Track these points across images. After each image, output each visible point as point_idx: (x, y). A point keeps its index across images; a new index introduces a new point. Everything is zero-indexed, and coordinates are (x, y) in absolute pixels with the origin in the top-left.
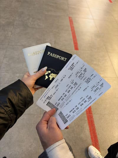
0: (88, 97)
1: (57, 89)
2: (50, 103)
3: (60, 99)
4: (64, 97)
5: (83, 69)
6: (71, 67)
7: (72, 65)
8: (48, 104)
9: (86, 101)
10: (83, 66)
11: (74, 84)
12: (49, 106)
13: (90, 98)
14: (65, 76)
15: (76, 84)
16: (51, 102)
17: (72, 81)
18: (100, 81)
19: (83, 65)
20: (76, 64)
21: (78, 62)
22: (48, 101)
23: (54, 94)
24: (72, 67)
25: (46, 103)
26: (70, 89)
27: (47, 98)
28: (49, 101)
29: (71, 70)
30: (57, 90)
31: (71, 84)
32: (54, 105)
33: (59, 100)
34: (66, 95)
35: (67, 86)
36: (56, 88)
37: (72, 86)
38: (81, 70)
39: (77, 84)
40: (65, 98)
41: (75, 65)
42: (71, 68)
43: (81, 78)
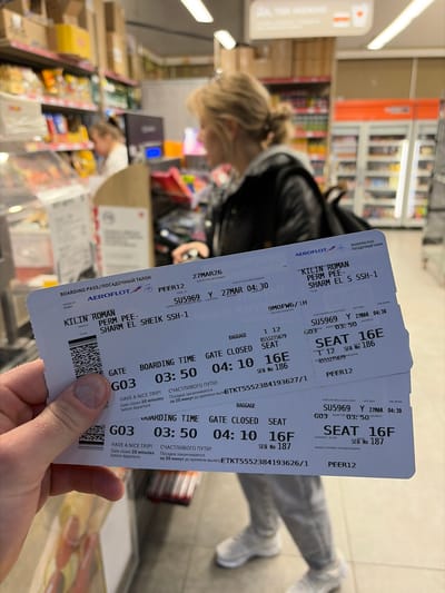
0: (277, 429)
1: (180, 309)
2: (93, 347)
3: (151, 366)
4: (178, 375)
5: (365, 325)
6: (321, 268)
7: (329, 266)
8: (83, 344)
9: (253, 436)
10: (376, 313)
11: (271, 352)
12: (77, 359)
13: (284, 439)
14: (265, 286)
15: (281, 360)
16: (100, 348)
17: (271, 333)
18: (391, 410)
19: (379, 308)
20: (354, 277)
21: (367, 276)
22: (92, 328)
23: (150, 321)
24: (326, 271)
25: (76, 332)
26: (233, 360)
27: (103, 314)
28: (98, 333)
29: (312, 285)
30: (177, 316)
31: (257, 345)
32: (105, 369)
33: (143, 367)
34: (193, 373)
35: (231, 337)
36: (179, 301)
37: (259, 355)
38: (353, 319)
39: (285, 366)
40: (179, 382)
41: (343, 278)
42: (317, 278)
43: (325, 355)
